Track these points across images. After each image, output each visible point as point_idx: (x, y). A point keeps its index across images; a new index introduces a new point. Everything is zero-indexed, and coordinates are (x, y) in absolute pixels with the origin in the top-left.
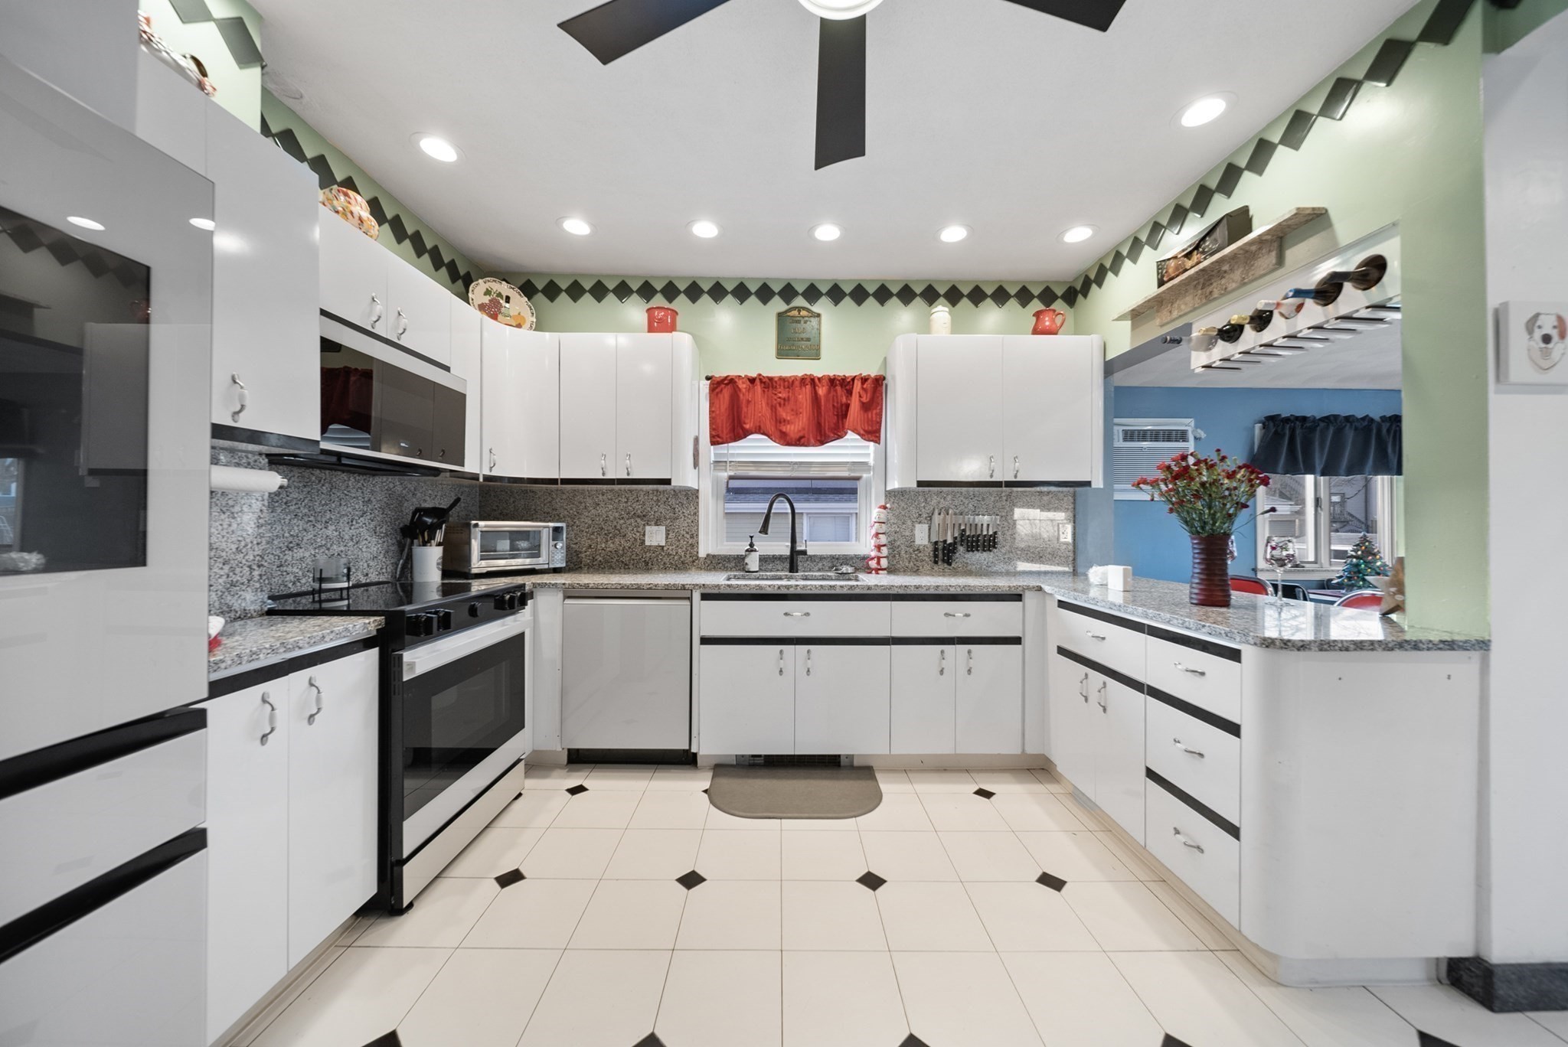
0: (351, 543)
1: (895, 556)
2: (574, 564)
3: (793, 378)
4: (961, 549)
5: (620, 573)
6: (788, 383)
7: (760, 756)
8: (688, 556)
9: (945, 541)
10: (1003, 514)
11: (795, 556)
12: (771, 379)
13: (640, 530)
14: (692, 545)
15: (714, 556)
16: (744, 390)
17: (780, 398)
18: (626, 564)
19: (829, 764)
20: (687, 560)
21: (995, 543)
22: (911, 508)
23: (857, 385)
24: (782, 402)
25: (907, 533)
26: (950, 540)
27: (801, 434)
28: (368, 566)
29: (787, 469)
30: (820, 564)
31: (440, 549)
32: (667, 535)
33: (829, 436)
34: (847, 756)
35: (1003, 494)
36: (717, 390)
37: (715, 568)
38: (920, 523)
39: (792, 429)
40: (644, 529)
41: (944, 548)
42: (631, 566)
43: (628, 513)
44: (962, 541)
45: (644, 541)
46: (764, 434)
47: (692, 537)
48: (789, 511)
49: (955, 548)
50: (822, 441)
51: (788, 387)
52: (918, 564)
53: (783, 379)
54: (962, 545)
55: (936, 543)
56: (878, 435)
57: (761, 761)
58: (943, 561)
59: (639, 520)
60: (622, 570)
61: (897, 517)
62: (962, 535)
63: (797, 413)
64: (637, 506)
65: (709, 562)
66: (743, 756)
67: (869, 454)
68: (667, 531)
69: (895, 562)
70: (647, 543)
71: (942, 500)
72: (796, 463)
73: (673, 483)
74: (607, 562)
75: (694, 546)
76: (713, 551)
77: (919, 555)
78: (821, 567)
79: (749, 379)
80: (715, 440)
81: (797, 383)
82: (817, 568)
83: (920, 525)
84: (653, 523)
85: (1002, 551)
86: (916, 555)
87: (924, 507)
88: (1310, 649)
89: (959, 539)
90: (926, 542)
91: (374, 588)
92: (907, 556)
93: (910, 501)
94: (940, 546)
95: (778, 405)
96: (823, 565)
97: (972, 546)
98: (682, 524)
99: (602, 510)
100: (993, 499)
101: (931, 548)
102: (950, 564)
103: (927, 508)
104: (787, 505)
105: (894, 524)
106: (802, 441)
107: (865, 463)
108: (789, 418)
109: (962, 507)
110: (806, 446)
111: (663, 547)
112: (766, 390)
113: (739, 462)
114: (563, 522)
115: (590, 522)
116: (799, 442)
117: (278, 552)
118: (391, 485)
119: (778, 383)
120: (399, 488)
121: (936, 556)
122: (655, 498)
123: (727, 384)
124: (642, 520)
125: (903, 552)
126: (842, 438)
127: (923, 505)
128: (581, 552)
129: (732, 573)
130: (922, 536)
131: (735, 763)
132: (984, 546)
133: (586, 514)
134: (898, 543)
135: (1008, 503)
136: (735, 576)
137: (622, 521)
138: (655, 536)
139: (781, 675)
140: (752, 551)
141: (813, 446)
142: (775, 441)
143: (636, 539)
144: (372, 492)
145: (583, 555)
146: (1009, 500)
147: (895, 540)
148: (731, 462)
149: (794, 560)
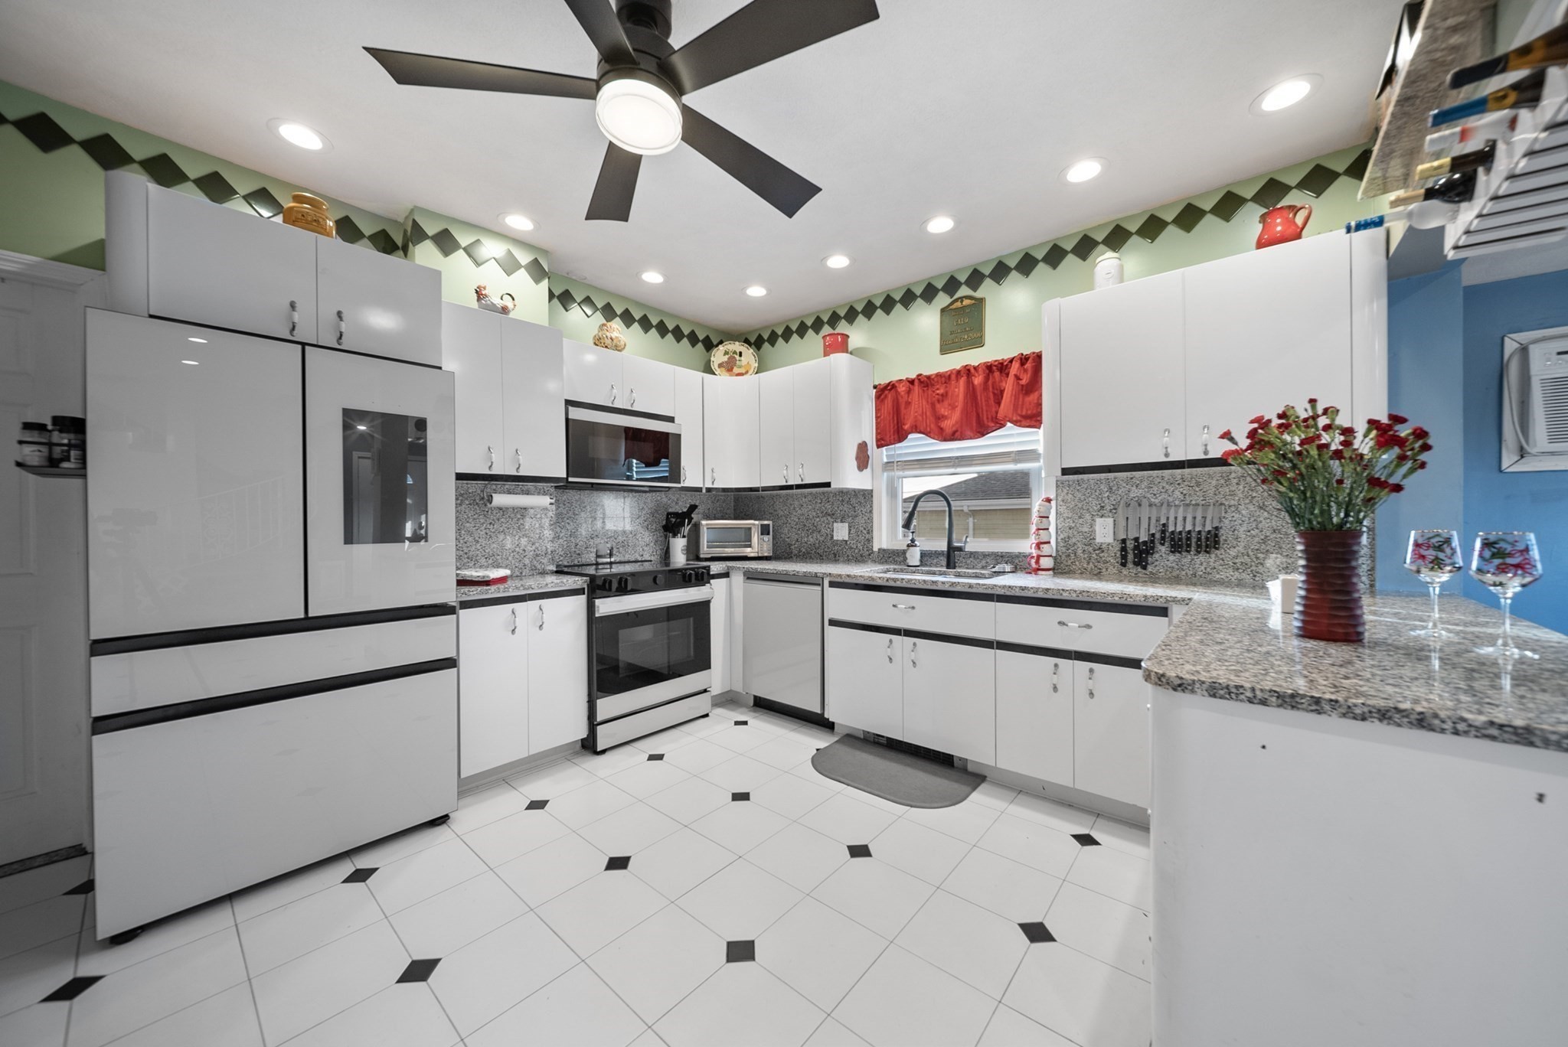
0: (631, 535)
1: (1069, 555)
2: (780, 554)
3: (949, 373)
4: (1163, 549)
5: (817, 563)
6: (945, 378)
7: (883, 737)
8: (865, 550)
9: (1136, 539)
10: (1232, 503)
11: (951, 552)
12: (929, 377)
13: (830, 526)
14: (868, 540)
15: (884, 550)
16: (903, 393)
17: (938, 394)
18: (821, 556)
19: (942, 761)
20: (863, 553)
21: (1217, 542)
22: (1090, 499)
23: (1015, 368)
24: (940, 397)
25: (1085, 529)
26: (1144, 538)
27: (954, 429)
28: (643, 550)
29: (949, 464)
30: (984, 562)
31: (685, 540)
32: (850, 530)
33: (988, 427)
34: (960, 759)
35: (1233, 475)
36: (882, 397)
37: (886, 561)
38: (1102, 516)
39: (948, 425)
40: (833, 525)
41: (1136, 548)
42: (824, 558)
43: (822, 512)
44: (1163, 539)
45: (833, 535)
46: (920, 432)
47: (868, 533)
48: (947, 509)
49: (1153, 548)
50: (982, 431)
51: (945, 383)
52: (1101, 565)
53: (939, 375)
54: (1163, 544)
55: (1124, 541)
56: (1039, 418)
57: (884, 741)
58: (1136, 564)
59: (829, 518)
60: (819, 561)
61: (1073, 510)
62: (1163, 532)
63: (953, 407)
64: (828, 506)
65: (882, 556)
66: (868, 732)
67: (1038, 440)
68: (850, 527)
69: (1069, 562)
70: (835, 538)
71: (1134, 488)
72: (957, 458)
73: (833, 486)
74: (808, 553)
75: (870, 540)
76: (884, 546)
77: (1101, 555)
78: (985, 565)
79: (909, 381)
80: (881, 443)
81: (953, 377)
82: (980, 565)
83: (1103, 519)
84: (839, 520)
85: (1231, 553)
86: (1097, 555)
87: (1108, 497)
88: (1193, 691)
89: (1158, 536)
90: (1110, 539)
91: (647, 563)
92: (1086, 556)
93: (1089, 491)
94: (1130, 545)
95: (936, 402)
96: (987, 562)
97: (1181, 546)
98: (861, 520)
99: (804, 510)
100: (1214, 482)
101: (1118, 547)
102: (1145, 568)
103: (1112, 499)
104: (945, 503)
105: (1068, 518)
106: (956, 435)
107: (1034, 451)
108: (946, 414)
109: (1164, 496)
110: (960, 440)
111: (846, 541)
112: (925, 389)
113: (905, 461)
114: (769, 520)
115: (797, 520)
116: (953, 437)
117: (585, 540)
118: (659, 498)
119: (935, 379)
120: (665, 500)
121: (1124, 557)
122: (841, 499)
123: (890, 390)
124: (832, 518)
125: (1079, 552)
126: (1005, 426)
127: (1106, 495)
128: (791, 545)
129: (892, 567)
130: (1105, 531)
131: (862, 737)
132: (1199, 546)
133: (794, 513)
134: (1074, 540)
135: (1241, 487)
136: (895, 569)
137: (818, 519)
138: (841, 532)
139: (891, 662)
140: (912, 546)
141: (971, 438)
142: (934, 438)
143: (827, 535)
144: (645, 503)
145: (793, 547)
146: (1242, 483)
147: (1069, 537)
148: (898, 462)
149: (952, 557)
